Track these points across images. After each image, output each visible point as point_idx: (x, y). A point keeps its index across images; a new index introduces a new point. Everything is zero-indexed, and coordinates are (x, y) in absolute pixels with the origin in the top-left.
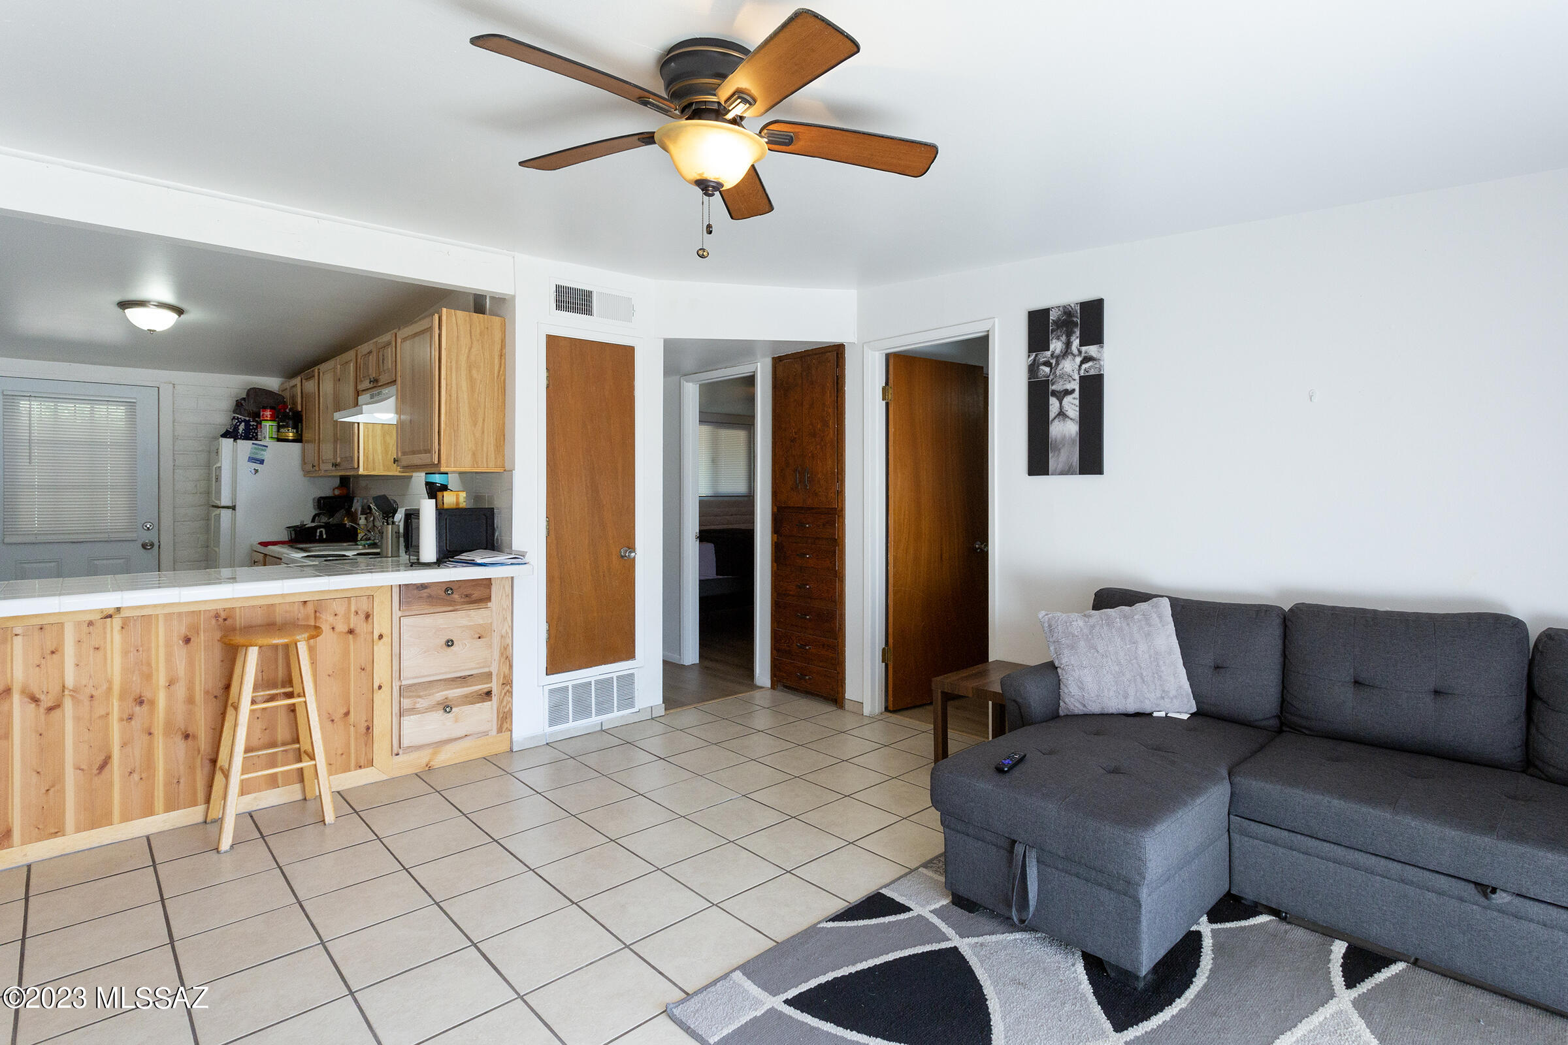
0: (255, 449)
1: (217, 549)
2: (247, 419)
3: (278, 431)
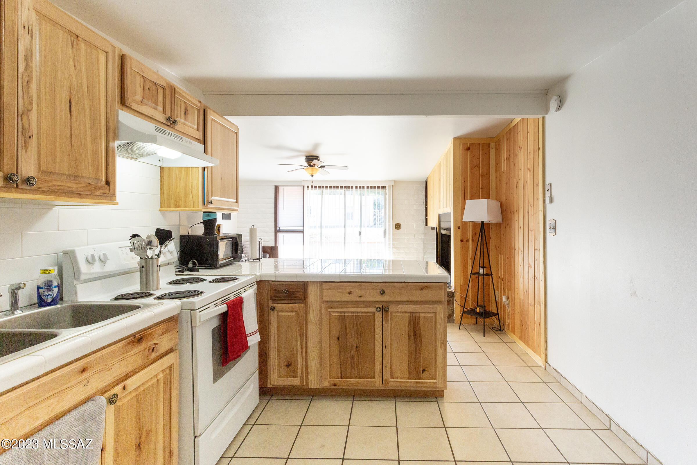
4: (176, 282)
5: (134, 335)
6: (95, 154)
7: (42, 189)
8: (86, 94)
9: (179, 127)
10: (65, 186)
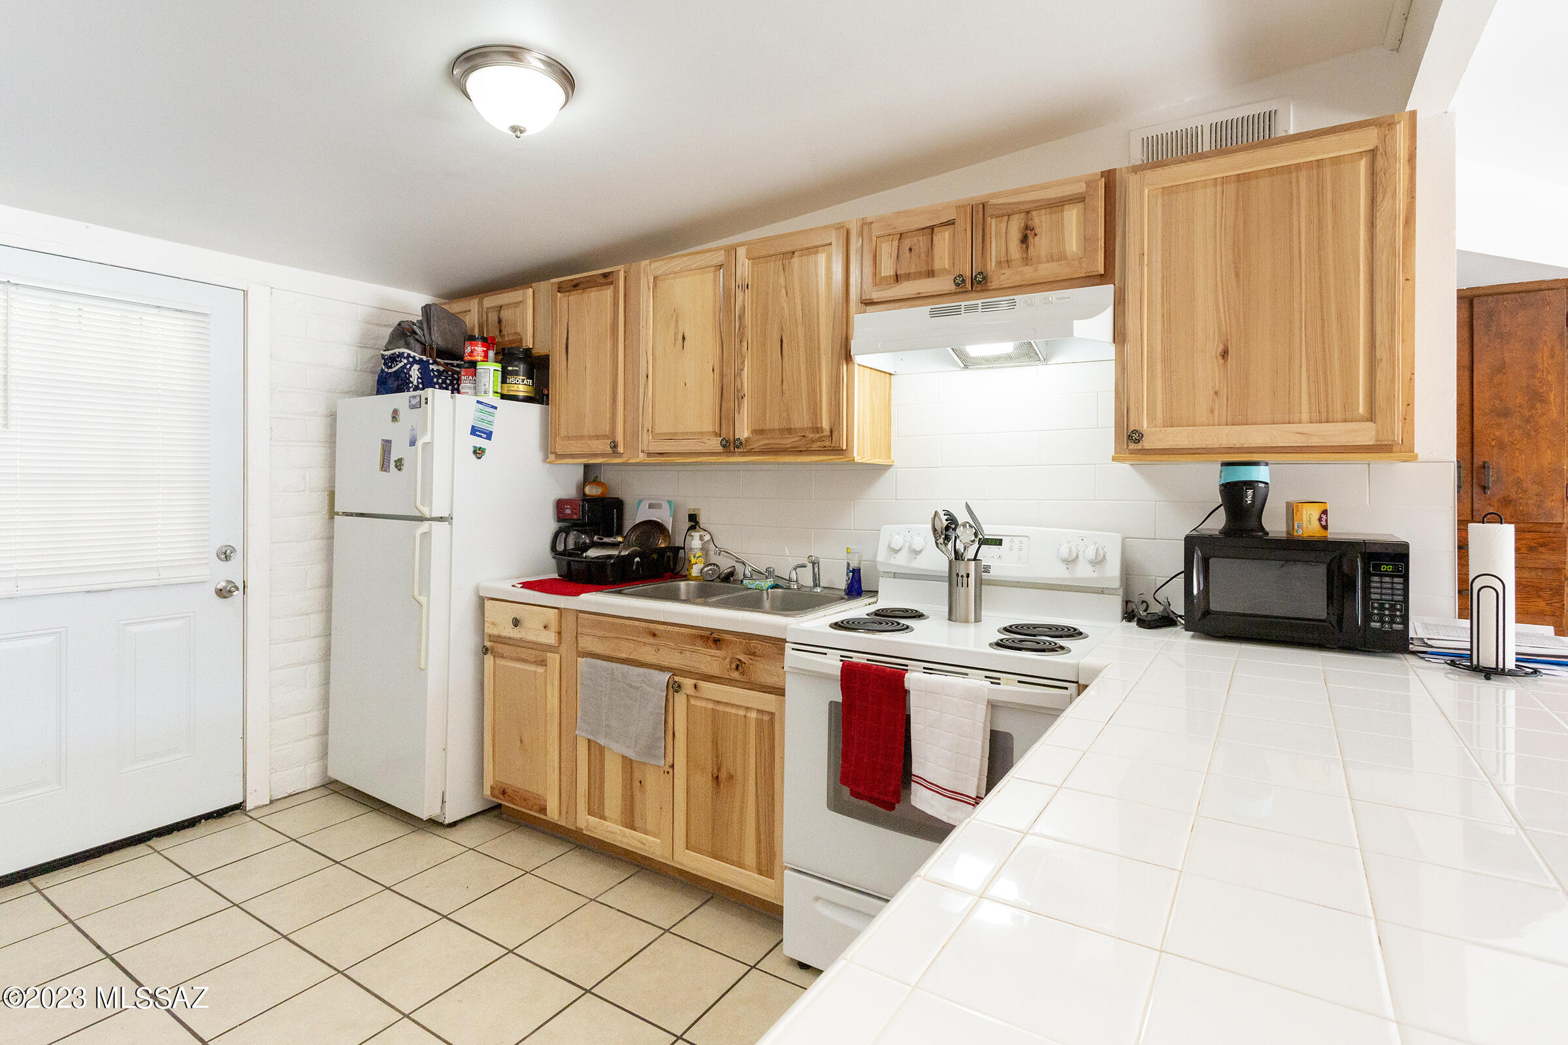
0: (481, 411)
1: (423, 599)
2: (425, 358)
3: (504, 381)
4: (1016, 627)
5: (713, 631)
6: (814, 393)
7: (753, 450)
8: (800, 320)
9: (994, 284)
10: (775, 444)
